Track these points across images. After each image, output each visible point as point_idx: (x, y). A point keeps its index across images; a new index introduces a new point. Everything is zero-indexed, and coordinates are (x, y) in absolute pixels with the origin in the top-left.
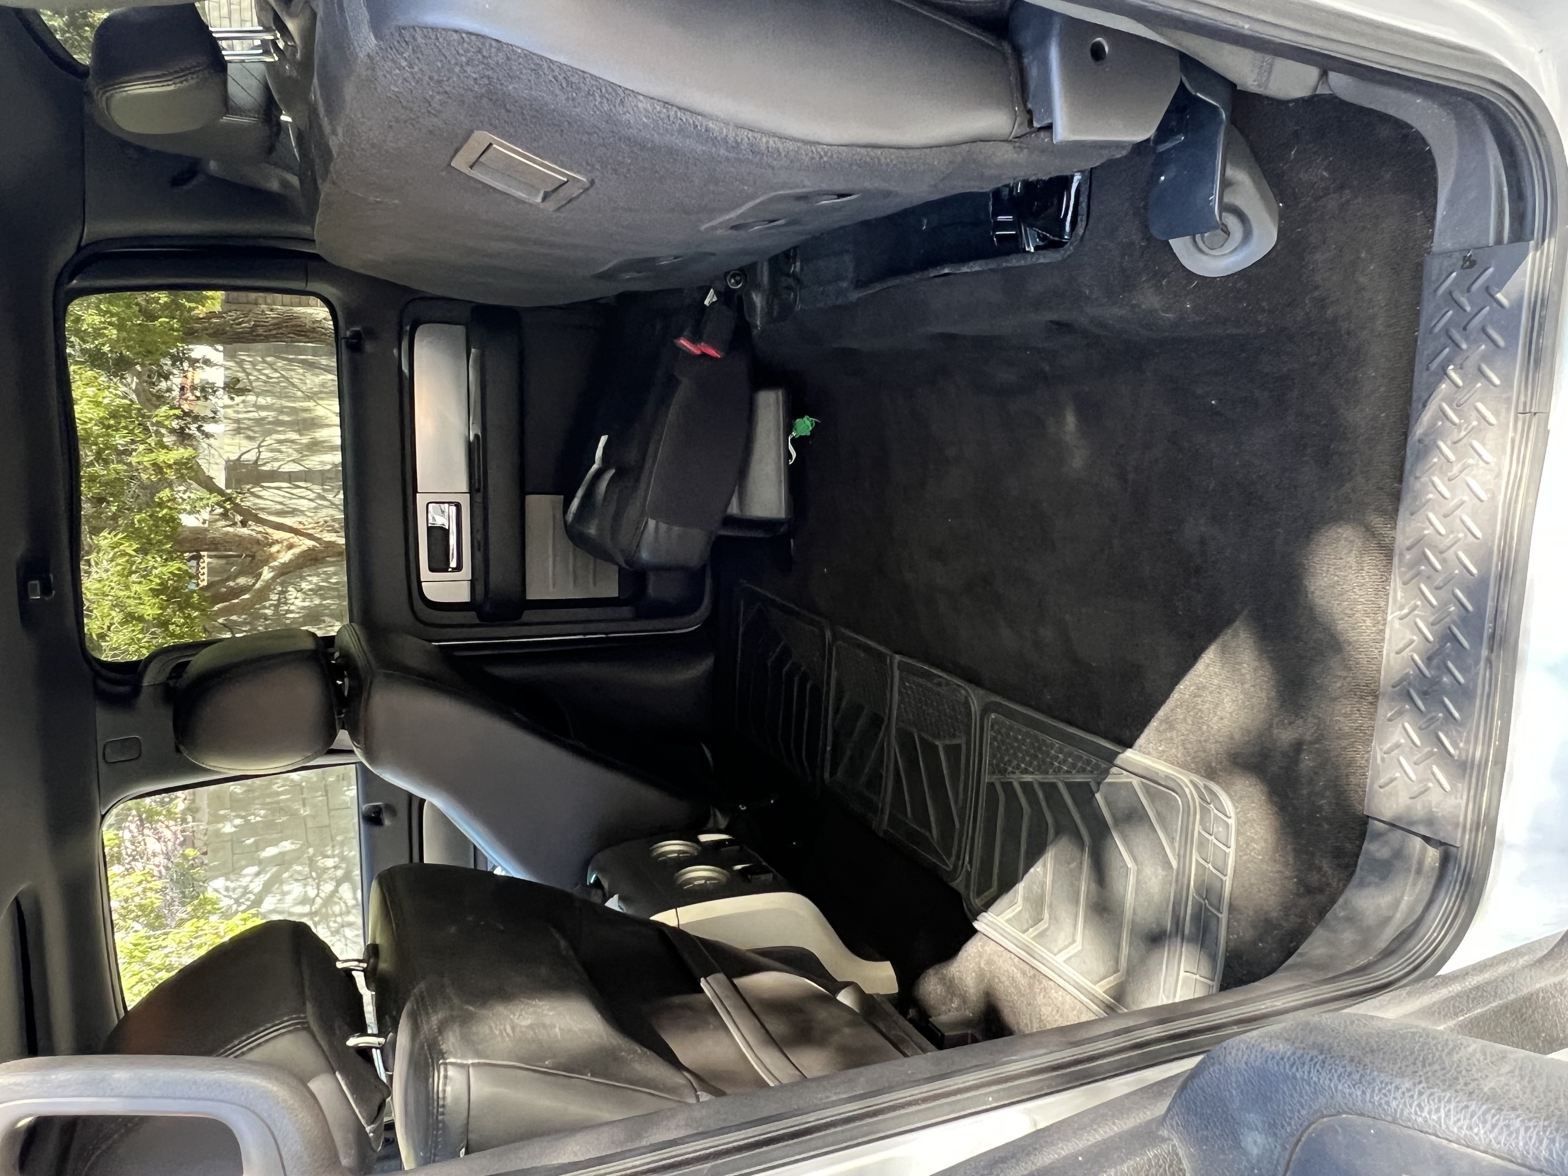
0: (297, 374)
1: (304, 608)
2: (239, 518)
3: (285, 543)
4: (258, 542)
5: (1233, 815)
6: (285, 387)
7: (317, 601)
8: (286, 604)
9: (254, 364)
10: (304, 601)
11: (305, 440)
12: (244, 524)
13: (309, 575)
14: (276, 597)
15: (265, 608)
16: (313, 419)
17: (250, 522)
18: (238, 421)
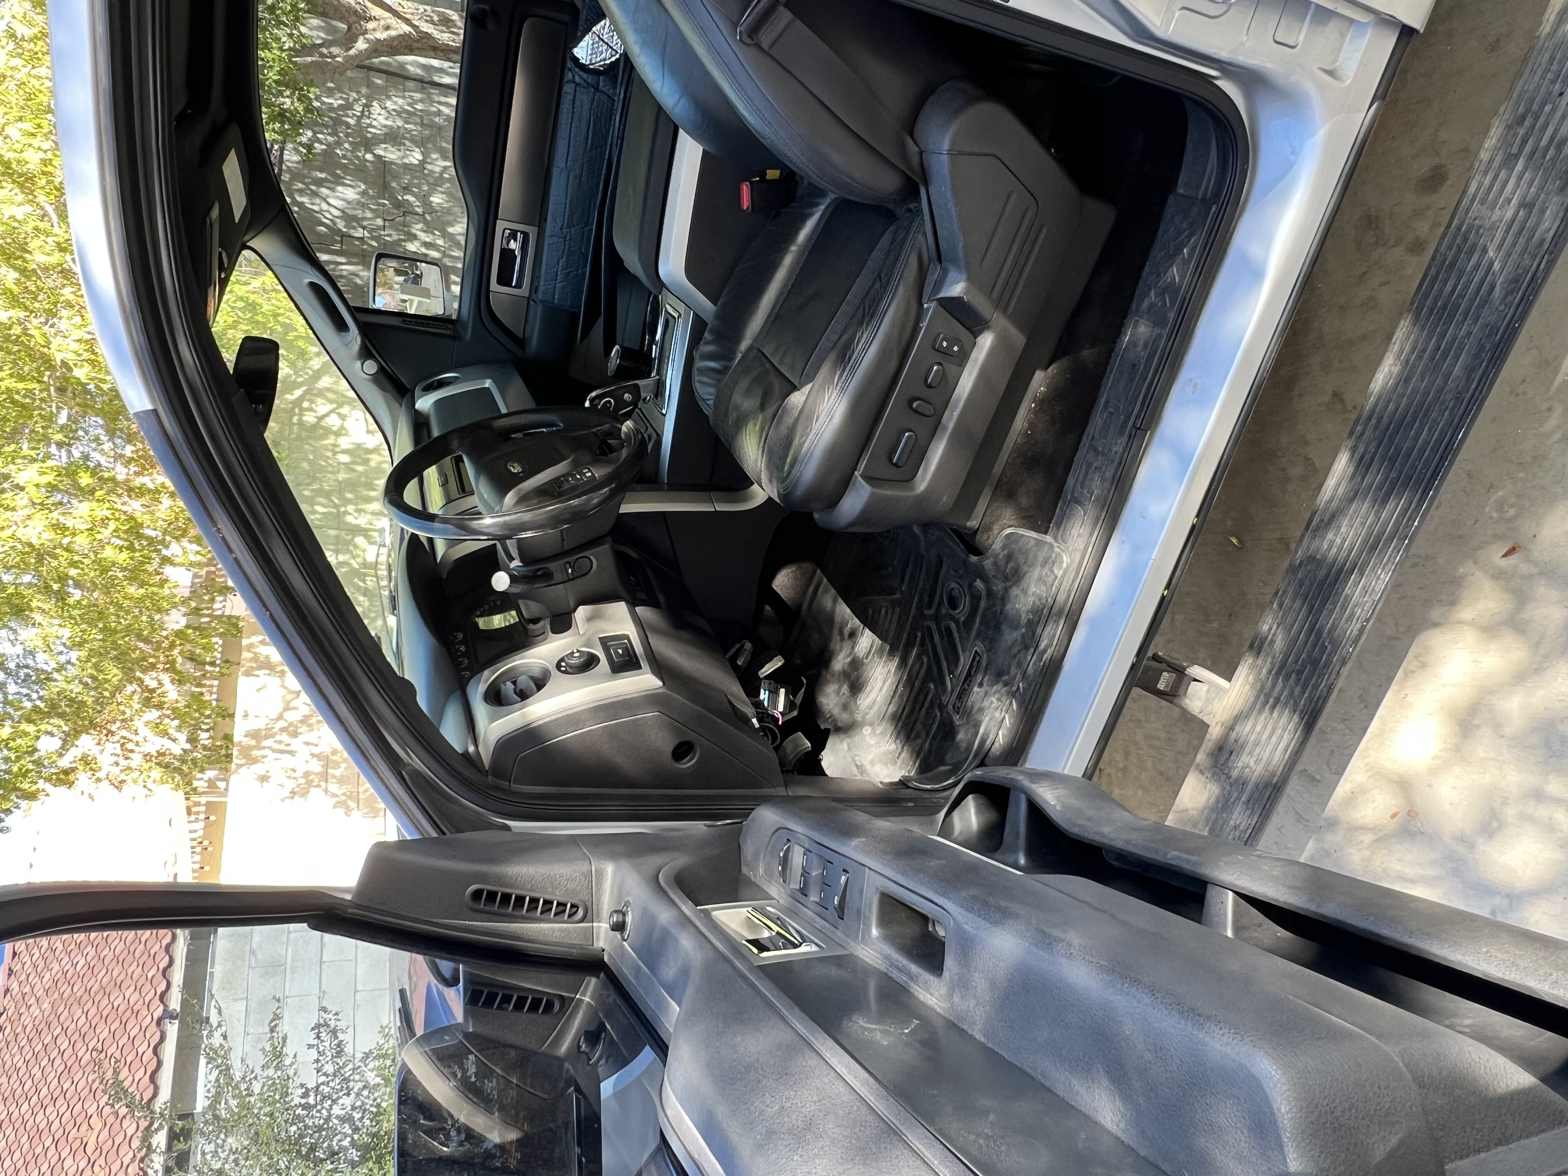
1: (385, 126)
3: (382, 23)
4: (356, 12)
7: (400, 123)
8: (369, 118)
10: (387, 119)
13: (396, 96)
14: (360, 109)
15: (348, 116)
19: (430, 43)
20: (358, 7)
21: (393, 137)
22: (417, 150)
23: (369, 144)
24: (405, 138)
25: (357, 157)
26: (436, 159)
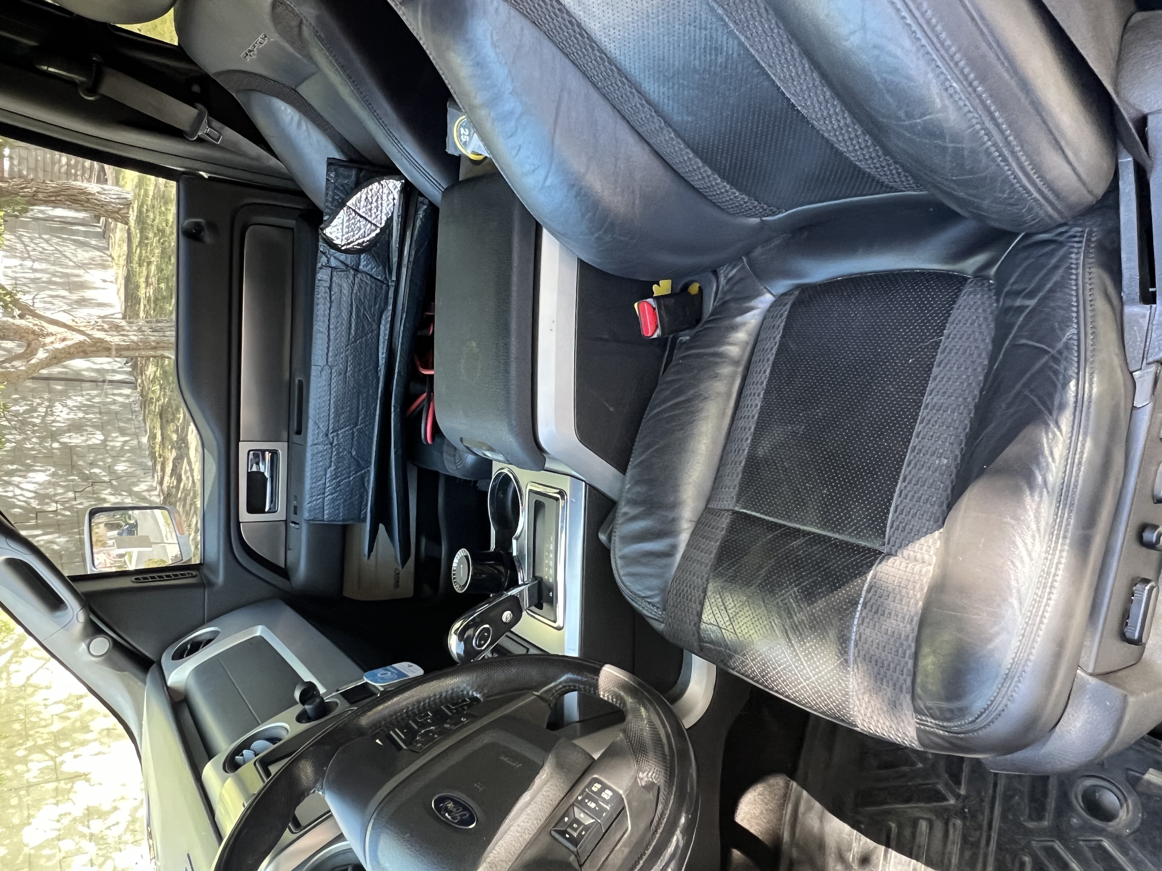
0: (69, 249)
1: (68, 419)
2: (17, 312)
3: (59, 336)
4: (33, 332)
6: (59, 258)
7: (81, 415)
8: (52, 415)
9: (32, 239)
10: (68, 414)
11: (75, 297)
12: (21, 316)
13: (75, 396)
14: (44, 410)
15: (33, 417)
16: (82, 282)
17: (27, 316)
18: (15, 279)
19: (104, 345)
20: (36, 328)
21: (76, 427)
22: (99, 432)
23: (54, 436)
24: (86, 426)
25: (45, 448)
26: (117, 437)
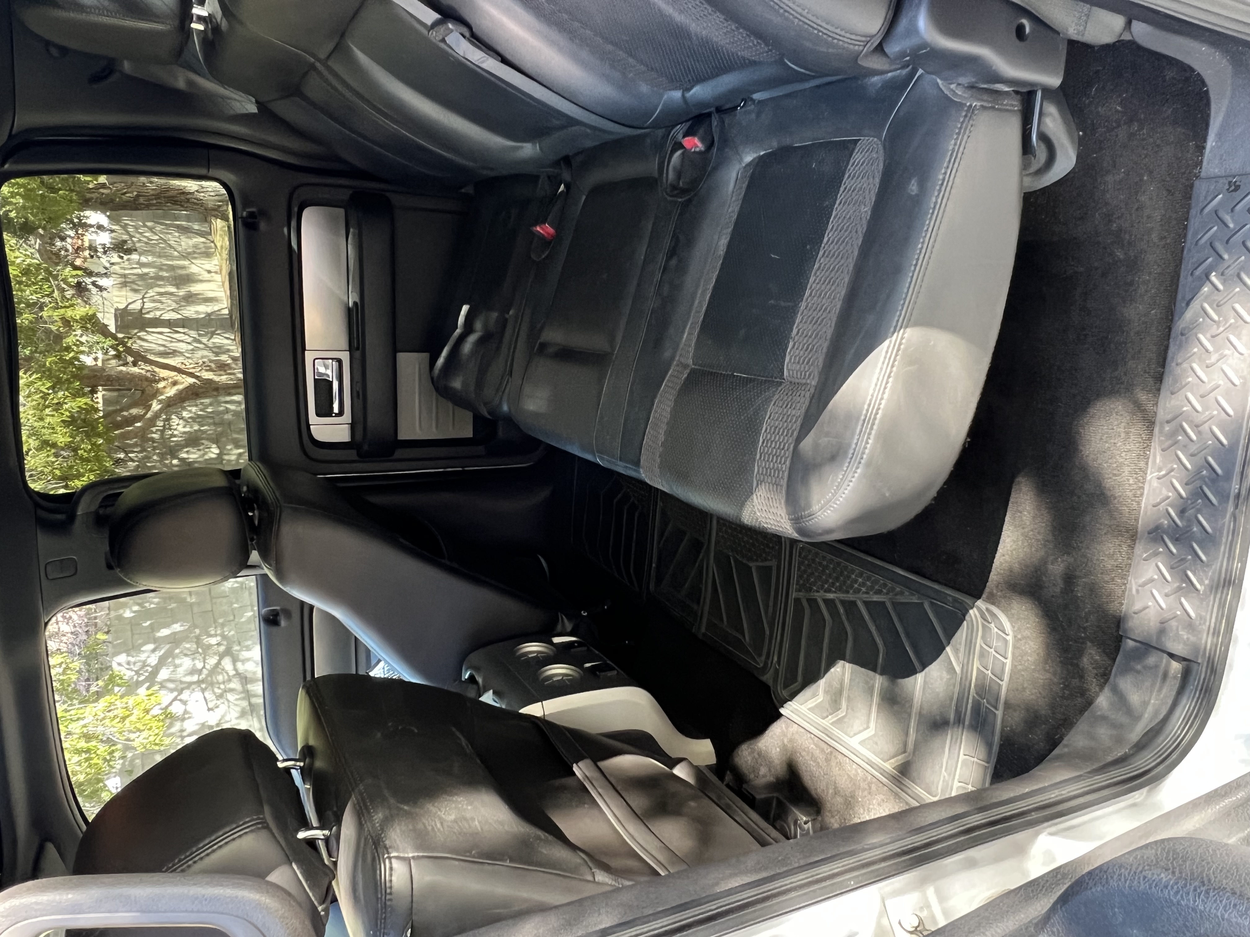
0: (173, 237)
1: (185, 433)
2: (130, 359)
3: (170, 380)
4: (147, 379)
5: (1011, 633)
6: (164, 248)
7: (196, 427)
8: (171, 429)
9: (136, 228)
10: (184, 427)
11: (182, 293)
12: (135, 364)
13: (189, 406)
14: (161, 424)
16: (188, 275)
17: (140, 363)
19: (213, 386)
20: (148, 374)
21: (193, 441)
23: (173, 452)
24: (203, 439)
25: (166, 465)
